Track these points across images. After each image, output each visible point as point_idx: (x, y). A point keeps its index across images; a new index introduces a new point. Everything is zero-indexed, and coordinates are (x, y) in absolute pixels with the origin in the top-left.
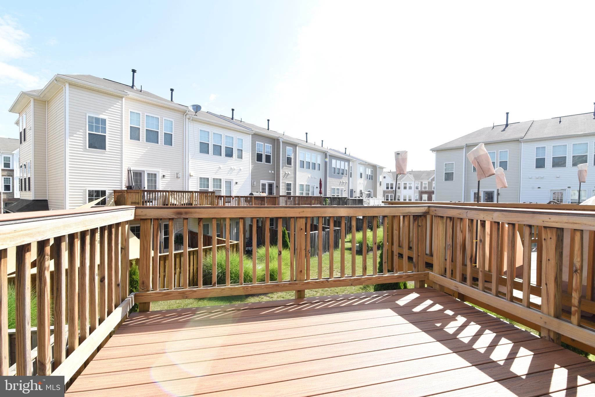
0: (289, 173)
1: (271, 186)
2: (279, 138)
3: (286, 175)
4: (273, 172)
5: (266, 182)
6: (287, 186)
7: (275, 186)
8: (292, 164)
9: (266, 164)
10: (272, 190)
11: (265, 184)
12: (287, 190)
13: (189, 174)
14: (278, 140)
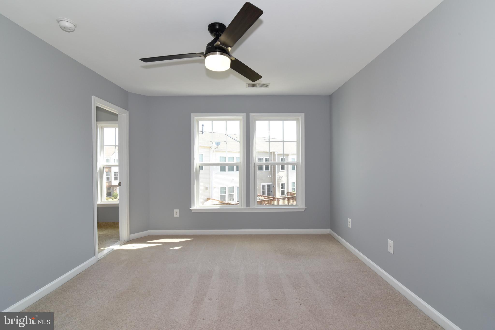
0: (283, 176)
1: (269, 186)
2: (275, 152)
3: (280, 178)
4: (271, 176)
5: (266, 184)
6: (281, 186)
7: (272, 186)
8: (285, 169)
9: (265, 172)
10: (270, 189)
11: (265, 186)
12: (281, 189)
13: (213, 187)
14: (274, 153)
